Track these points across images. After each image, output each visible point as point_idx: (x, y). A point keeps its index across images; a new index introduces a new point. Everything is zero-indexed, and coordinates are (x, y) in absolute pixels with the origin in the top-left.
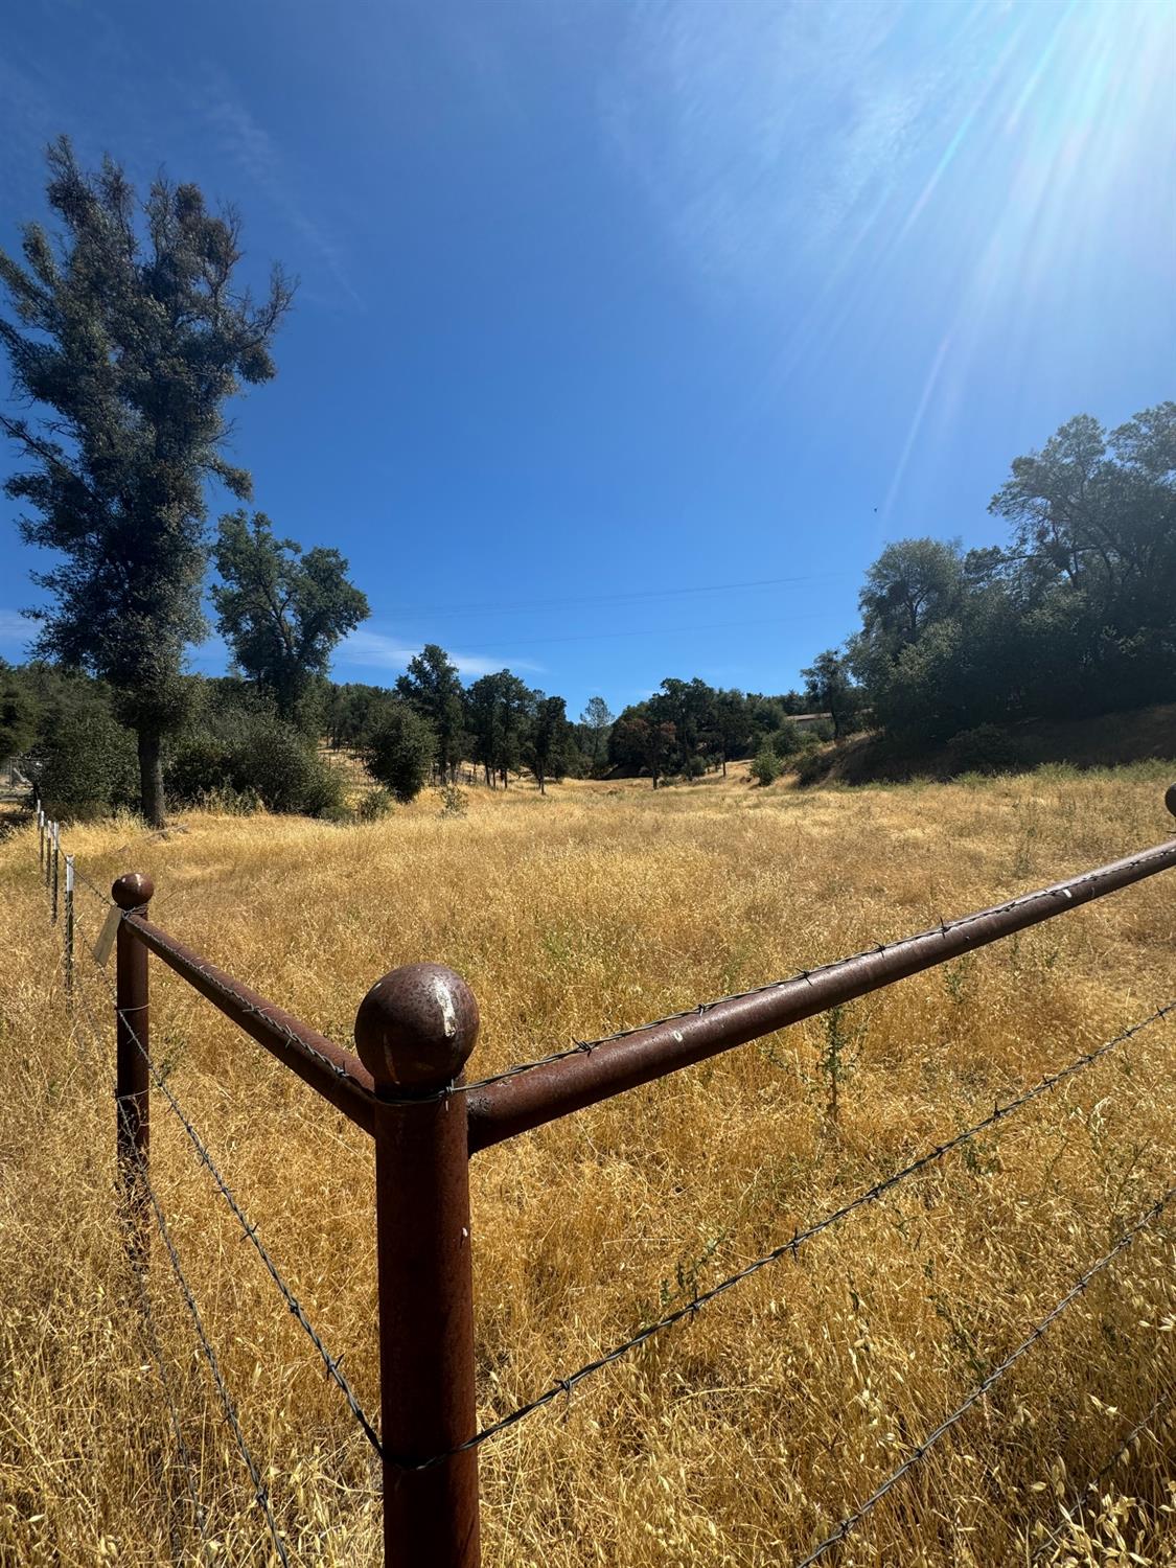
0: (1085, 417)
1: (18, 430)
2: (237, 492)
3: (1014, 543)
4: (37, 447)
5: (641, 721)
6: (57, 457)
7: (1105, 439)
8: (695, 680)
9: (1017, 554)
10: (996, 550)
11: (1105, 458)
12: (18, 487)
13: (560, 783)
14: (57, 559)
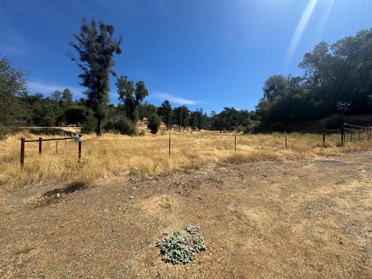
0: (323, 42)
1: (81, 66)
2: (114, 76)
3: (304, 75)
4: (84, 69)
5: (218, 117)
6: (87, 70)
7: (329, 48)
8: (232, 108)
9: (304, 78)
10: (299, 77)
11: (328, 53)
12: (80, 76)
13: (200, 131)
14: (86, 89)
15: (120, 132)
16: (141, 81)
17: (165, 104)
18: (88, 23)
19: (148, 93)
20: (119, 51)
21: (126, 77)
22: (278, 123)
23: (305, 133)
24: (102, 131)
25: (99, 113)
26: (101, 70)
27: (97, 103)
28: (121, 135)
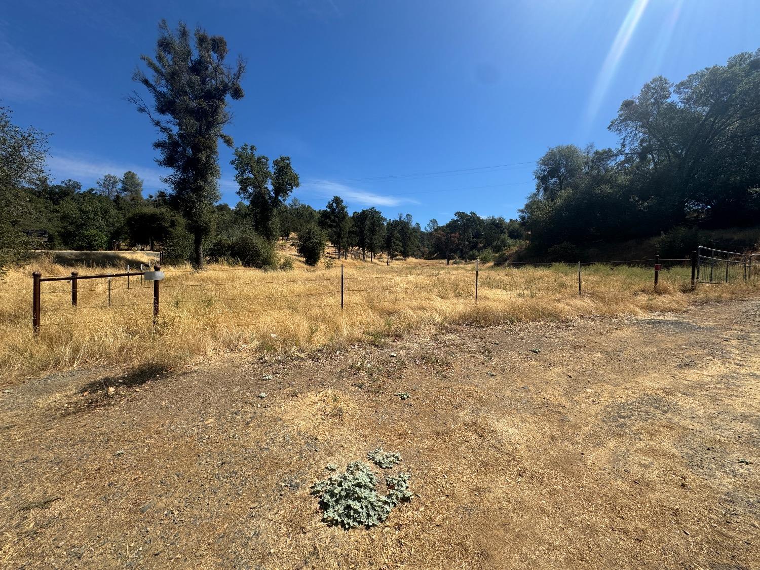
0: (661, 78)
1: (157, 124)
2: (228, 145)
3: (619, 147)
4: (165, 129)
5: (442, 232)
6: (170, 133)
7: (671, 89)
8: (472, 213)
9: (620, 152)
10: (610, 150)
11: (669, 100)
12: (157, 145)
13: (405, 260)
14: (170, 172)
15: (241, 262)
16: (285, 156)
17: (334, 205)
18: (172, 33)
19: (300, 180)
20: (237, 94)
21: (252, 148)
22: (565, 244)
23: (619, 264)
24: (203, 260)
25: (197, 222)
26: (200, 132)
27: (194, 202)
28: (244, 268)
